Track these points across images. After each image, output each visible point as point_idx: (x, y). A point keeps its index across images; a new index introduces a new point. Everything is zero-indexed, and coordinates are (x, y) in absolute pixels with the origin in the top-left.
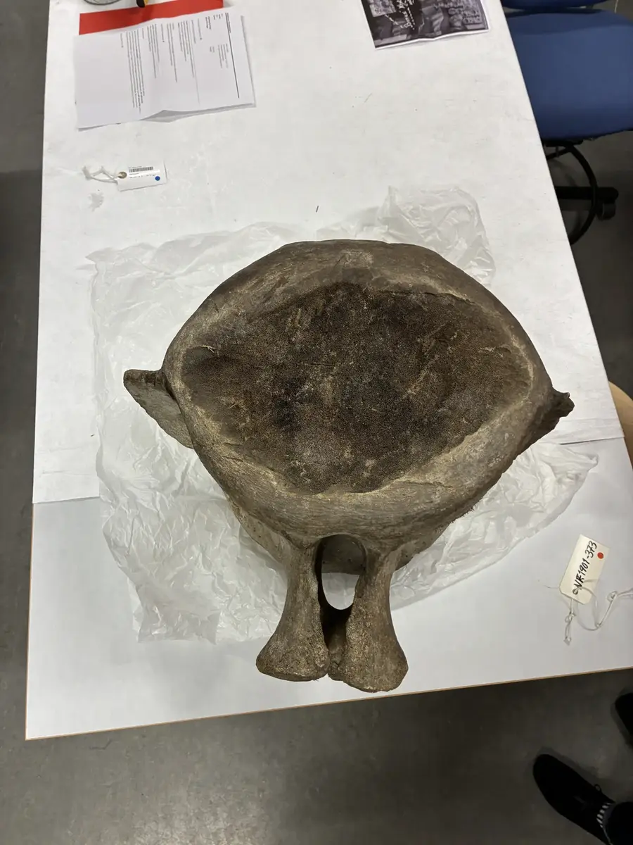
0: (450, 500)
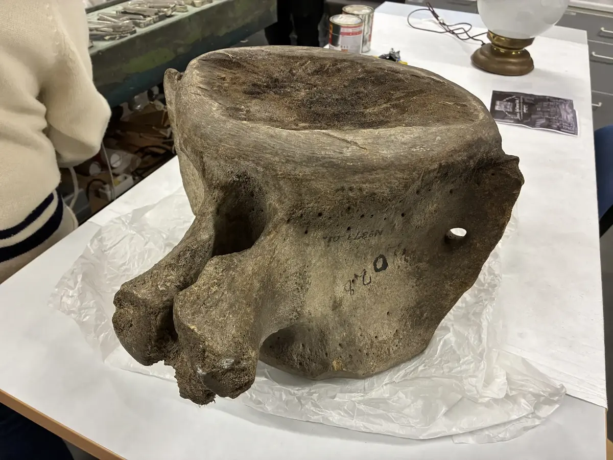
0: (360, 159)
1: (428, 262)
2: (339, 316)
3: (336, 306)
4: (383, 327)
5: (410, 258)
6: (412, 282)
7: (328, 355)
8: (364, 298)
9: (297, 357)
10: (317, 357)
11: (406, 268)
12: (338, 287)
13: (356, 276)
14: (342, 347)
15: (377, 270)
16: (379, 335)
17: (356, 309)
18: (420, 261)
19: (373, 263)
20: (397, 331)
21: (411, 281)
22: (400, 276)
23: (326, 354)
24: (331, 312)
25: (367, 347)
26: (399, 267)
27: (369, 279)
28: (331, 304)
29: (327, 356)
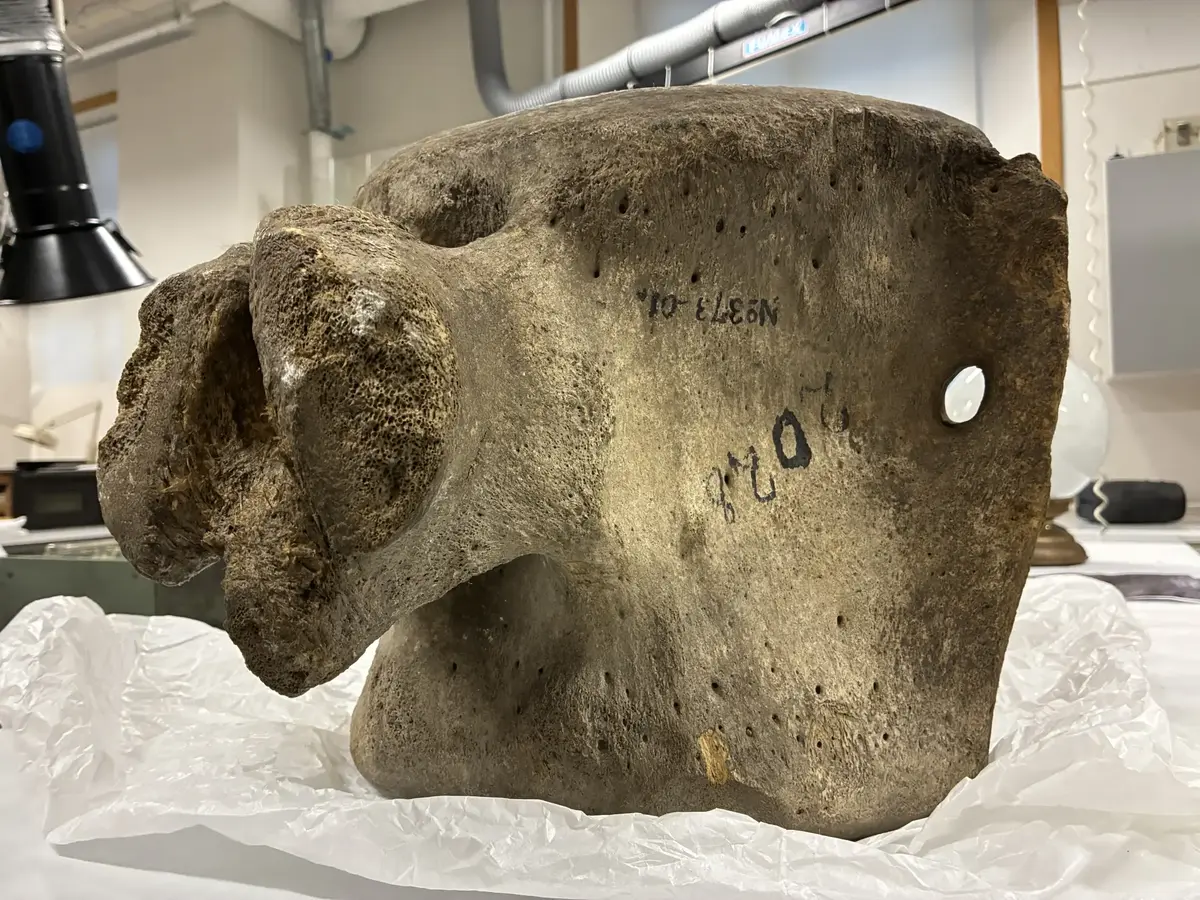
1: (912, 456)
2: (702, 579)
3: (692, 541)
4: (832, 659)
5: (864, 439)
6: (885, 518)
7: (683, 710)
8: (763, 544)
9: (592, 719)
10: (649, 715)
11: (860, 469)
12: (689, 483)
13: (733, 462)
14: (721, 694)
15: (786, 463)
16: (827, 681)
17: (746, 571)
18: (889, 450)
19: (770, 433)
20: (876, 686)
21: (880, 514)
22: (849, 494)
23: (677, 705)
24: (678, 564)
25: (796, 712)
26: (841, 464)
27: (768, 483)
28: (676, 535)
29: (679, 713)
